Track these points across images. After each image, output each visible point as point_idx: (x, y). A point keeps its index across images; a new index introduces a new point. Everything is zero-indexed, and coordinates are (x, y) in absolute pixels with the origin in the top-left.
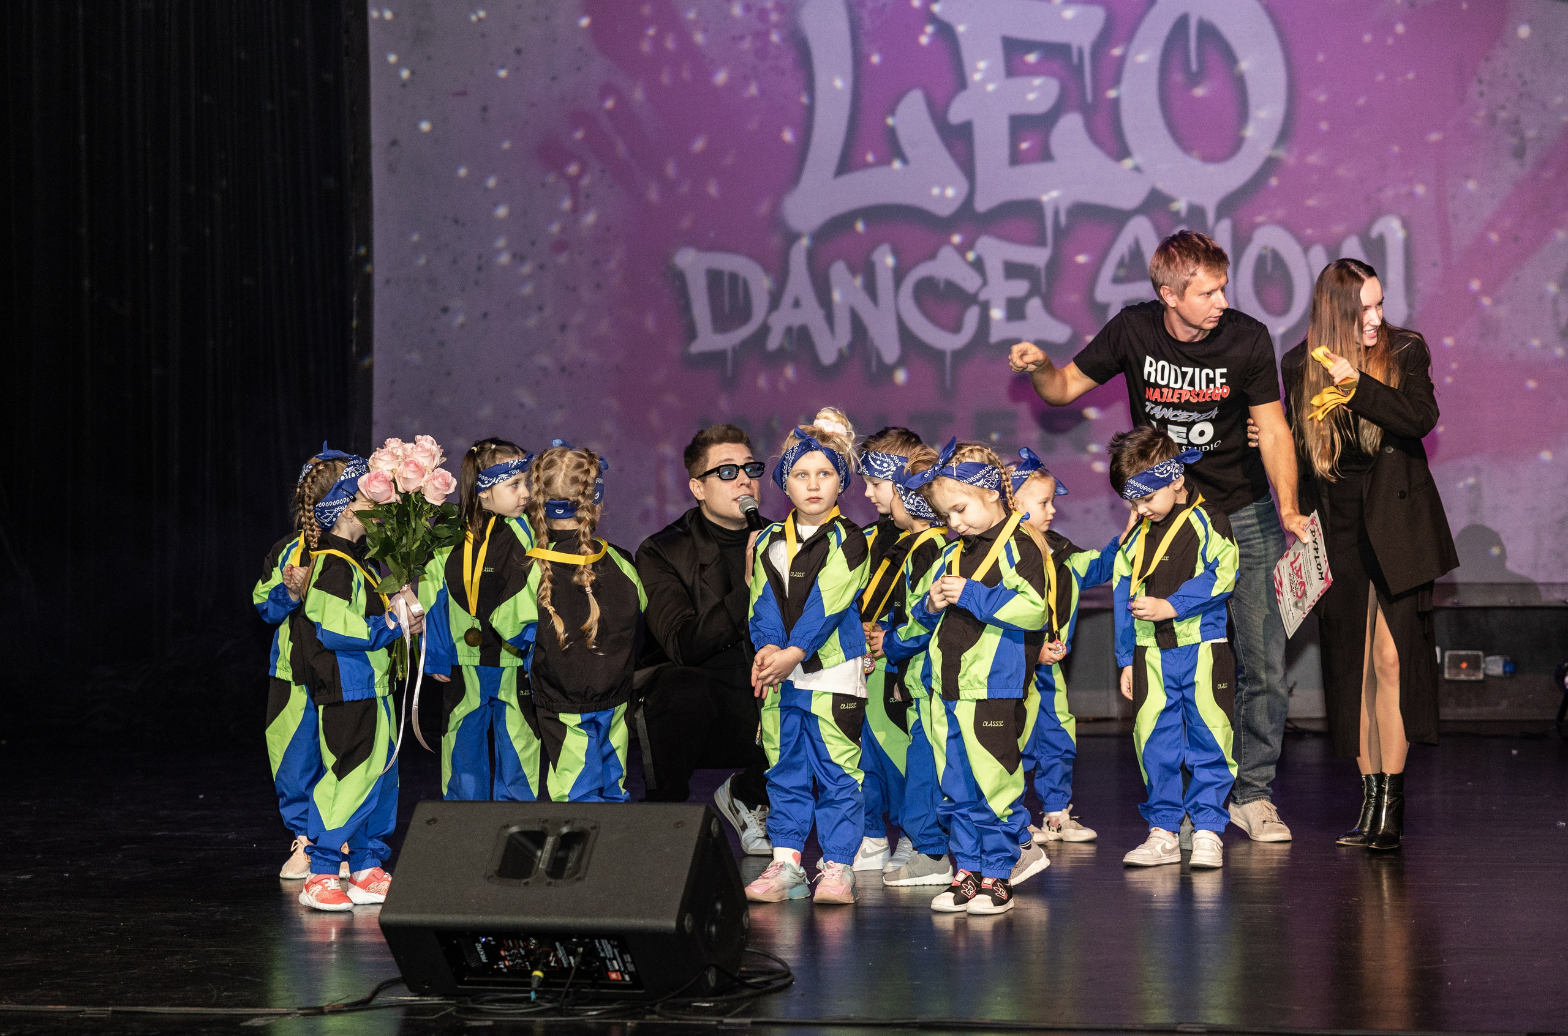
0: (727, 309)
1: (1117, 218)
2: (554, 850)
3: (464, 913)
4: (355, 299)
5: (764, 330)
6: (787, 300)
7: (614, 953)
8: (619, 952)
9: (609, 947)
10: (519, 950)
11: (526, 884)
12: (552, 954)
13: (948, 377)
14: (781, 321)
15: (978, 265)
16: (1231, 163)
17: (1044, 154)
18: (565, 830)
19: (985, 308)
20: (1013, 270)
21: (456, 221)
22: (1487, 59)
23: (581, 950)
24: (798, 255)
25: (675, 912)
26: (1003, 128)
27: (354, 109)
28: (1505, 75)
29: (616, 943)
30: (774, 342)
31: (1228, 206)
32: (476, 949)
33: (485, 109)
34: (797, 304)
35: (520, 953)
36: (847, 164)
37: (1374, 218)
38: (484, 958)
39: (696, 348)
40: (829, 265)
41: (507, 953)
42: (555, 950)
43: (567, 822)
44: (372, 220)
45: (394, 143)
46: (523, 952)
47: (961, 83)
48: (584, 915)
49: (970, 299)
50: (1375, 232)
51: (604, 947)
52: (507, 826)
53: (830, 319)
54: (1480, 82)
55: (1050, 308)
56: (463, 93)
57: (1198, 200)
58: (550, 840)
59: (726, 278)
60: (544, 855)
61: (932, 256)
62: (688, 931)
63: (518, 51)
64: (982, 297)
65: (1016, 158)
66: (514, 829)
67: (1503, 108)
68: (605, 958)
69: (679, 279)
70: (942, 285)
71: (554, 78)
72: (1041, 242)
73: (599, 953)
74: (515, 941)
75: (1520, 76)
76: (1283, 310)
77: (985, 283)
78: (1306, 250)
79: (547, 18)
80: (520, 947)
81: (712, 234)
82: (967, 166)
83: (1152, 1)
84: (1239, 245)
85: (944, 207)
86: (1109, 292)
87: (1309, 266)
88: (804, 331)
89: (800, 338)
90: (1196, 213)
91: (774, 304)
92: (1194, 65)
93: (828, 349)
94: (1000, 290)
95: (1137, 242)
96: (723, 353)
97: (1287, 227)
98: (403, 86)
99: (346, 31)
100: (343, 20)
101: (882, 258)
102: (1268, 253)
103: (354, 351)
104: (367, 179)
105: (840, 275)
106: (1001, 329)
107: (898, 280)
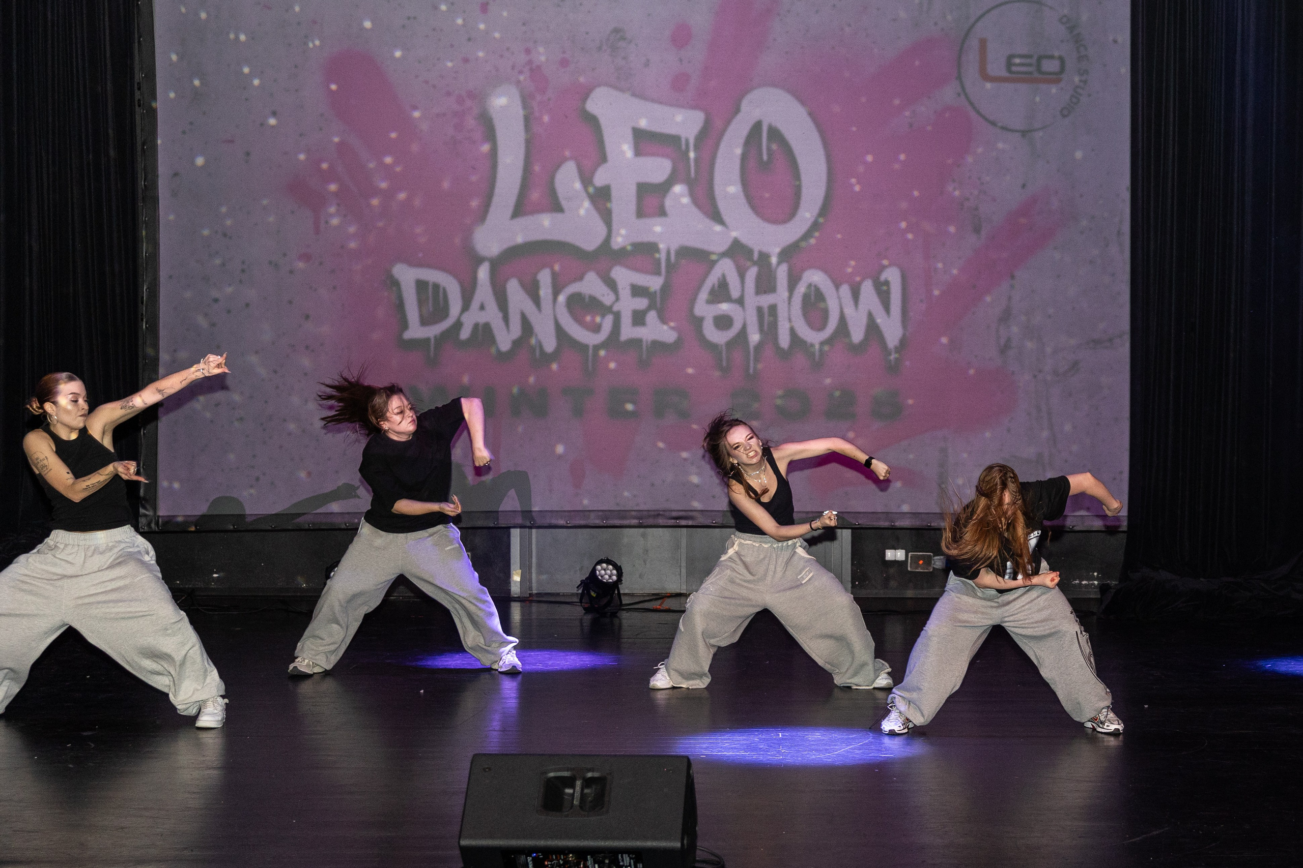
0: (430, 309)
1: (710, 259)
4: (145, 288)
5: (458, 325)
6: (475, 304)
13: (590, 364)
14: (470, 320)
15: (612, 285)
16: (788, 225)
17: (662, 212)
19: (617, 316)
20: (638, 291)
21: (225, 235)
22: (959, 165)
24: (484, 271)
26: (632, 191)
27: (145, 147)
28: (970, 177)
30: (465, 334)
31: (787, 254)
33: (248, 154)
34: (482, 307)
36: (520, 210)
37: (883, 268)
39: (408, 335)
40: (506, 280)
44: (158, 228)
45: (176, 174)
47: (603, 159)
49: (607, 310)
50: (883, 278)
53: (506, 319)
54: (954, 181)
55: (663, 319)
56: (232, 141)
57: (765, 249)
59: (430, 287)
61: (580, 278)
63: (275, 113)
64: (615, 308)
65: (641, 213)
67: (968, 199)
69: (396, 285)
70: (587, 300)
71: (304, 135)
72: (658, 273)
75: (980, 179)
76: (821, 327)
77: (617, 299)
78: (837, 287)
79: (297, 90)
81: (420, 256)
82: (607, 216)
83: (737, 110)
84: (793, 281)
85: (590, 244)
86: (703, 308)
87: (839, 298)
88: (487, 327)
89: (484, 333)
90: (764, 257)
91: (466, 307)
92: (765, 157)
93: (504, 340)
94: (628, 305)
95: (724, 276)
96: (427, 340)
97: (826, 271)
98: (184, 132)
99: (139, 89)
100: (137, 80)
101: (545, 278)
102: (813, 288)
103: (144, 327)
104: (155, 200)
105: (513, 288)
106: (628, 332)
107: (556, 294)
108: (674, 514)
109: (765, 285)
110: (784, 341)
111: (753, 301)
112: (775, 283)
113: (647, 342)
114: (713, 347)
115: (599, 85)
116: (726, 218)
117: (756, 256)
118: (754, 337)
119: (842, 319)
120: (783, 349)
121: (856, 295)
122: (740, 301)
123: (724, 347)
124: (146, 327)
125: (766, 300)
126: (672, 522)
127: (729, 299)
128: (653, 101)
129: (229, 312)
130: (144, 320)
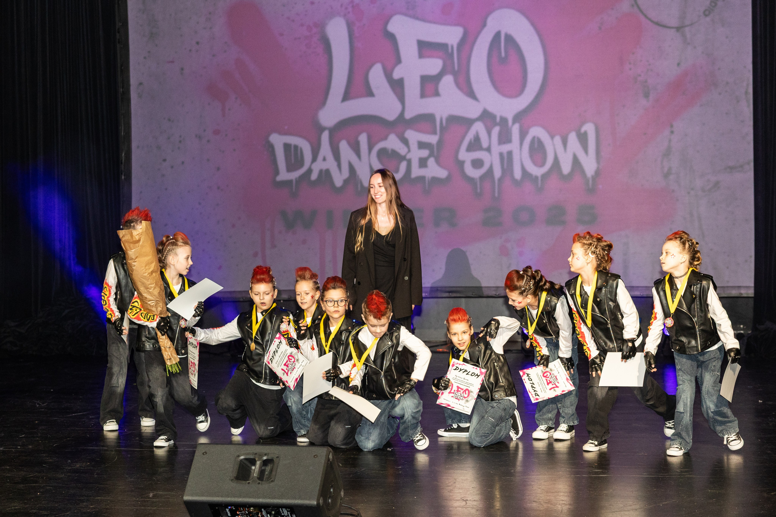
0: (293, 161)
1: (468, 122)
2: (260, 467)
3: (222, 497)
4: (123, 155)
5: (310, 171)
6: (320, 157)
7: (288, 514)
8: (290, 513)
9: (286, 511)
10: (245, 511)
11: (249, 483)
12: (260, 513)
14: (317, 167)
15: (405, 142)
16: (519, 99)
17: (437, 94)
18: (265, 458)
19: (409, 162)
20: (422, 145)
21: (169, 120)
22: (633, 54)
23: (273, 512)
24: (325, 136)
25: (316, 497)
26: (417, 81)
27: (123, 68)
28: (641, 61)
29: (289, 510)
30: (314, 176)
31: (517, 118)
32: (226, 511)
33: (182, 69)
34: (324, 159)
35: (246, 513)
36: (346, 97)
37: (583, 123)
38: (229, 515)
39: (279, 178)
40: (339, 141)
41: (240, 513)
42: (261, 512)
43: (265, 455)
44: (131, 118)
45: (141, 84)
46: (247, 512)
47: (399, 61)
48: (275, 498)
49: (403, 158)
50: (583, 130)
51: (284, 511)
52: (239, 456)
53: (339, 166)
54: (630, 63)
55: (438, 162)
56: (172, 62)
57: (504, 115)
58: (258, 463)
59: (293, 148)
60: (256, 469)
61: (385, 138)
62: (321, 505)
63: (198, 43)
64: (408, 157)
65: (423, 95)
66: (242, 457)
67: (640, 75)
68: (284, 516)
69: (271, 148)
70: (390, 152)
71: (214, 56)
72: (435, 133)
73: (281, 514)
74: (244, 508)
75: (648, 61)
76: (542, 165)
77: (409, 151)
78: (552, 137)
79: (211, 28)
80: (246, 510)
81: (286, 127)
82: (401, 98)
83: (484, 25)
84: (523, 134)
85: (391, 116)
86: (465, 156)
87: (554, 145)
88: (328, 172)
89: (326, 175)
90: (504, 120)
91: (314, 159)
92: (503, 54)
93: (338, 179)
94: (416, 154)
95: (477, 133)
96: (290, 182)
97: (544, 128)
98: (145, 58)
99: (119, 32)
100: (117, 27)
101: (363, 139)
102: (536, 140)
103: (123, 177)
104: (129, 100)
105: (344, 146)
106: (416, 172)
107: (370, 149)
108: (448, 289)
109: (505, 138)
110: (518, 174)
111: (496, 149)
112: (511, 136)
113: (428, 178)
114: (470, 180)
115: (395, 14)
116: (478, 96)
117: (498, 119)
118: (497, 173)
119: (556, 160)
120: (516, 180)
121: (565, 143)
122: (489, 149)
123: (478, 180)
124: (124, 178)
125: (505, 148)
126: (447, 295)
127: (480, 148)
128: (430, 22)
129: (172, 167)
130: (123, 174)
